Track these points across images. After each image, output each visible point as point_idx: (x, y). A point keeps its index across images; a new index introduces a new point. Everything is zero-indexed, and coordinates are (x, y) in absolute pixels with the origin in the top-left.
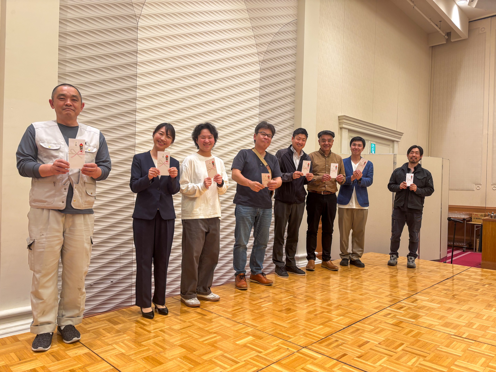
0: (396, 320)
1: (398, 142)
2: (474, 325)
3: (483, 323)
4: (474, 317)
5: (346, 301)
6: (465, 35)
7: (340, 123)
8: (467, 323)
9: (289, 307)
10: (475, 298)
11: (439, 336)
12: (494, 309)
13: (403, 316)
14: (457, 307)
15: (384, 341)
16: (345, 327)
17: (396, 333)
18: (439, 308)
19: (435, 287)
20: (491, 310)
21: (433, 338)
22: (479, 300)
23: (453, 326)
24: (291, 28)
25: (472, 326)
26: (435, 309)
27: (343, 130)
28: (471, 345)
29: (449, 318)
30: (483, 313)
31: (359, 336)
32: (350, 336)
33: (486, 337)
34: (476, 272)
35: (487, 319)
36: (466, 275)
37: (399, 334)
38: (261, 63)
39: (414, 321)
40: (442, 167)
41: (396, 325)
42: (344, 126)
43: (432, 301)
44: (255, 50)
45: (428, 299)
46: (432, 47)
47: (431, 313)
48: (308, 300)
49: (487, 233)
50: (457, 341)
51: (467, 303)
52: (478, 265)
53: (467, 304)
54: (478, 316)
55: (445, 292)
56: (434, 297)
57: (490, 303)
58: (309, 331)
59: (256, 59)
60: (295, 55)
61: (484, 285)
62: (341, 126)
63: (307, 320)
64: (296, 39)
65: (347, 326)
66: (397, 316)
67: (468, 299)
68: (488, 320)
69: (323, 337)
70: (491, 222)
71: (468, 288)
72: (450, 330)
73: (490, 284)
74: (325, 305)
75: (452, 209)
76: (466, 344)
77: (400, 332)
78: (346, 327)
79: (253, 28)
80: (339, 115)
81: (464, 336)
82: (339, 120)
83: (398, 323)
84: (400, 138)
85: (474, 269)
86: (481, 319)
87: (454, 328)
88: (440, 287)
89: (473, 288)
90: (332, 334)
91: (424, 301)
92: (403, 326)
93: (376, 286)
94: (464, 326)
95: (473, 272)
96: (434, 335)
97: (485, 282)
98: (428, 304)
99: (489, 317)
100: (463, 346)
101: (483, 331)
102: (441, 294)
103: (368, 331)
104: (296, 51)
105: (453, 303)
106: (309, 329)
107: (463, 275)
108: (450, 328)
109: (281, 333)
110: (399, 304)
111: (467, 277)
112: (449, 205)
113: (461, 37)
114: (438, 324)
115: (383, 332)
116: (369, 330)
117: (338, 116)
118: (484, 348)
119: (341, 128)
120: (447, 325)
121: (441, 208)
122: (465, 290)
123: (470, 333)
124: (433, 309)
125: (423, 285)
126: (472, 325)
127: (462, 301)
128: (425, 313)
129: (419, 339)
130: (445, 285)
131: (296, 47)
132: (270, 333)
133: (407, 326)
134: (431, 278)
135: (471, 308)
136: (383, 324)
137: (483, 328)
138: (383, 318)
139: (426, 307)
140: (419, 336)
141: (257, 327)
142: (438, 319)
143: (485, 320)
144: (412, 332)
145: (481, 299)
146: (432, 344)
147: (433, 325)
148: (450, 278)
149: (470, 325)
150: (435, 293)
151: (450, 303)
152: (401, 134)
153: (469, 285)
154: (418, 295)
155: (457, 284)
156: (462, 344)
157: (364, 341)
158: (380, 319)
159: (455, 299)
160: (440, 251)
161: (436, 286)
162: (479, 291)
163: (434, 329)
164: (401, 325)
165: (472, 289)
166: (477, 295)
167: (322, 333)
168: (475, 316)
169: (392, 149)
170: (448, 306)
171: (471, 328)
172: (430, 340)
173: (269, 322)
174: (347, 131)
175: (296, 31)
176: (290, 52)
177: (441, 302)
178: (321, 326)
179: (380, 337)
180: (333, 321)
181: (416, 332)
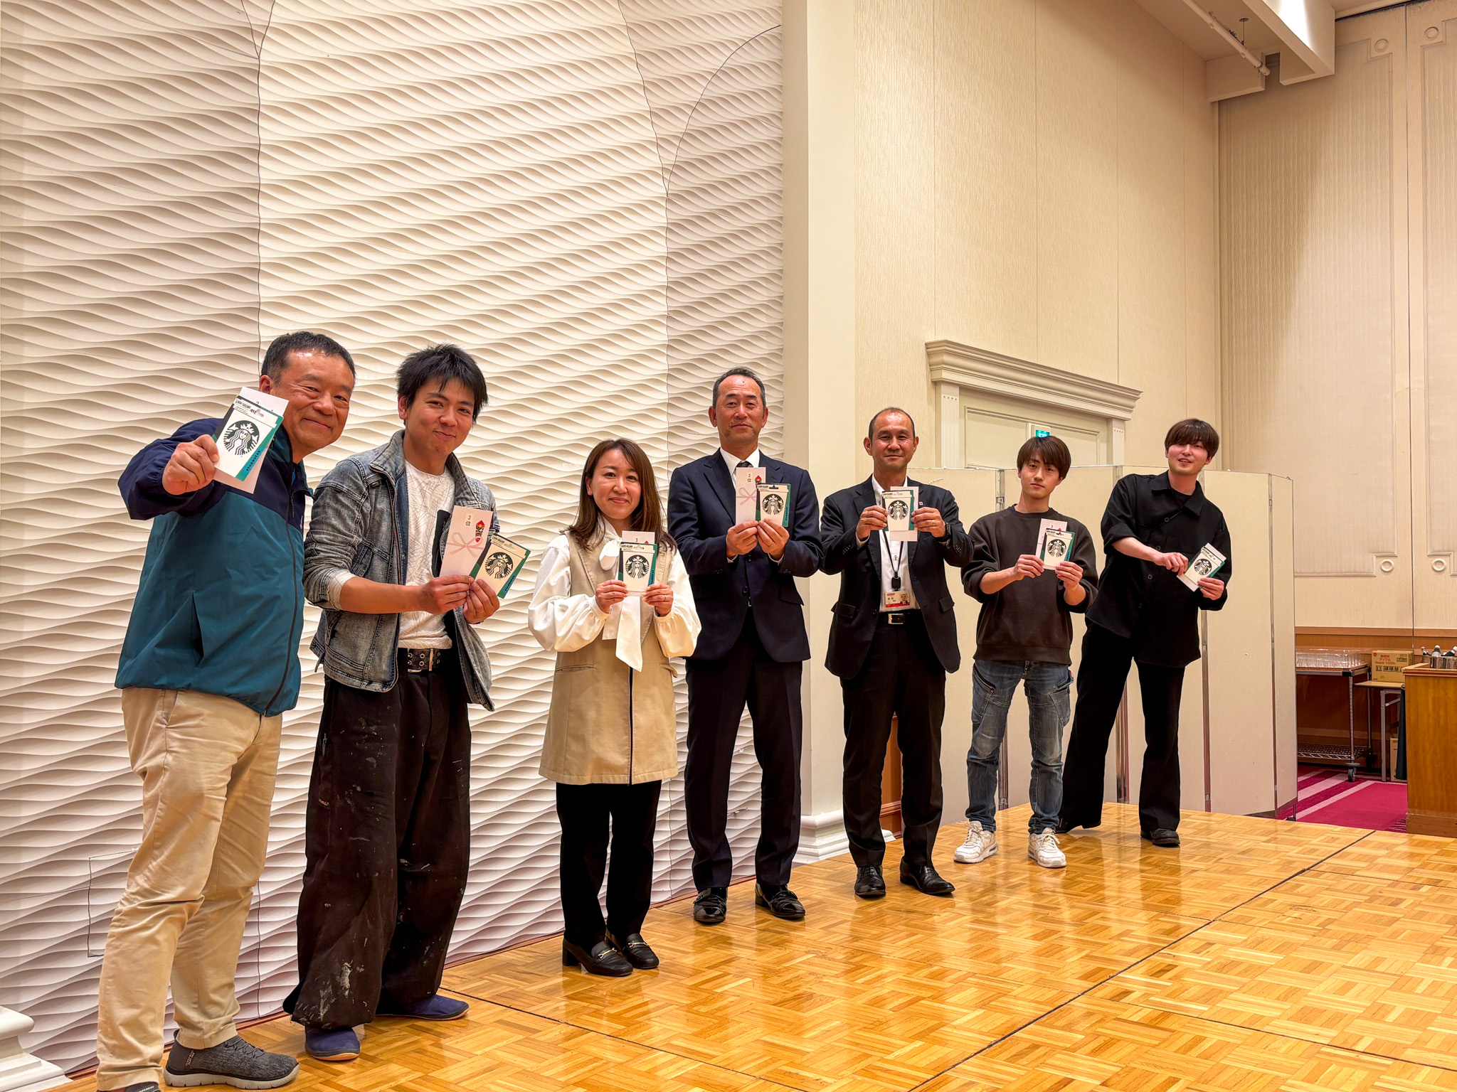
0: (1151, 1010)
1: (1122, 420)
2: (1388, 1013)
3: (1414, 1004)
4: (1388, 989)
5: (988, 961)
6: (1323, 62)
7: (932, 367)
8: (1367, 1008)
9: (809, 990)
10: (1390, 929)
11: (1283, 1050)
12: (1449, 960)
13: (1170, 996)
14: (1336, 960)
15: (1117, 1074)
16: (993, 1040)
17: (1153, 1050)
18: (1279, 965)
19: (1264, 900)
20: (1439, 964)
21: (1266, 1056)
22: (1403, 935)
23: (1324, 1018)
24: (762, 55)
25: (1384, 1016)
26: (1268, 968)
27: (944, 388)
28: (1383, 1073)
29: (1310, 994)
30: (1417, 973)
31: (1038, 1066)
32: (1010, 1066)
33: (1428, 1046)
34: (1389, 847)
35: (1429, 993)
36: (1361, 858)
37: (1162, 1051)
38: (667, 176)
39: (1206, 1009)
40: (1271, 505)
41: (1152, 1024)
42: (946, 375)
43: (1257, 944)
44: (645, 132)
45: (1246, 940)
46: (1220, 102)
47: (1253, 984)
48: (866, 964)
49: (1420, 714)
50: (1338, 1063)
51: (1365, 945)
52: (1396, 824)
53: (1365, 948)
54: (1402, 983)
55: (1297, 914)
56: (1263, 932)
57: (1438, 943)
58: (882, 1060)
59: (651, 160)
60: (779, 142)
61: (1417, 887)
62: (936, 376)
63: (872, 1026)
64: (779, 90)
65: (1000, 1037)
66: (1151, 998)
67: (1369, 933)
68: (1430, 995)
69: (929, 1077)
70: (1431, 681)
71: (1368, 898)
72: (1316, 1031)
73: (1435, 883)
74: (922, 975)
75: (1307, 639)
76: (1367, 1069)
77: (1165, 1044)
78: (997, 1042)
79: (640, 58)
80: (927, 341)
81: (1360, 1047)
82: (929, 355)
83: (1156, 1019)
84: (1129, 409)
85: (1385, 835)
86: (1411, 991)
87: (1328, 1024)
88: (1281, 898)
89: (1382, 899)
90: (954, 1066)
91: (1233, 945)
92: (1173, 1027)
93: (1079, 908)
94: (1359, 1017)
95: (1380, 846)
96: (1269, 1047)
97: (1421, 878)
98: (1246, 955)
99: (1435, 985)
100: (1360, 1075)
101: (1415, 1027)
102: (1284, 922)
103: (1066, 1049)
104: (780, 132)
105: (1325, 949)
106: (881, 1055)
107: (1351, 857)
108: (1317, 1025)
109: (794, 1071)
110: (1157, 961)
111: (1364, 865)
112: (1296, 628)
113: (1312, 72)
114: (1279, 1014)
115: (1114, 1049)
116: (1068, 1046)
117: (927, 345)
118: (1421, 1080)
119: (936, 383)
120: (1306, 1015)
121: (1273, 641)
122: (1357, 904)
123: (1378, 1037)
124: (1261, 969)
125: (1227, 895)
126: (1382, 1012)
127: (1349, 941)
128: (1237, 982)
129: (1223, 1062)
130: (1295, 891)
131: (780, 116)
132: (757, 1074)
133: (1184, 1026)
134: (1248, 873)
135: (1379, 960)
136: (1109, 1025)
137: (1416, 1019)
138: (1110, 1007)
139: (1240, 963)
140: (1224, 1054)
141: (714, 1057)
142: (1278, 999)
143: (1422, 994)
144: (1202, 1044)
145: (1408, 931)
146: (1265, 1077)
147: (1263, 1017)
148: (1308, 869)
149: (1377, 1012)
150: (1264, 920)
151: (1311, 946)
152: (1133, 394)
153: (1369, 889)
154: (1212, 928)
155: (1332, 887)
156: (1353, 1070)
157: (1058, 1080)
158: (1099, 1008)
159: (1329, 934)
160: (1275, 783)
161: (1267, 896)
162: (1402, 906)
163: (1267, 1029)
164: (1165, 1024)
165: (1378, 901)
166: (1395, 920)
167: (924, 1063)
168: (1392, 983)
169: (1104, 446)
170: (1308, 956)
171: (1380, 1021)
172: (1256, 1065)
173: (750, 1040)
174: (957, 390)
175: (779, 65)
176: (763, 134)
177: (1285, 947)
178: (919, 1044)
179: (1104, 1063)
180: (954, 1023)
181: (1214, 1041)
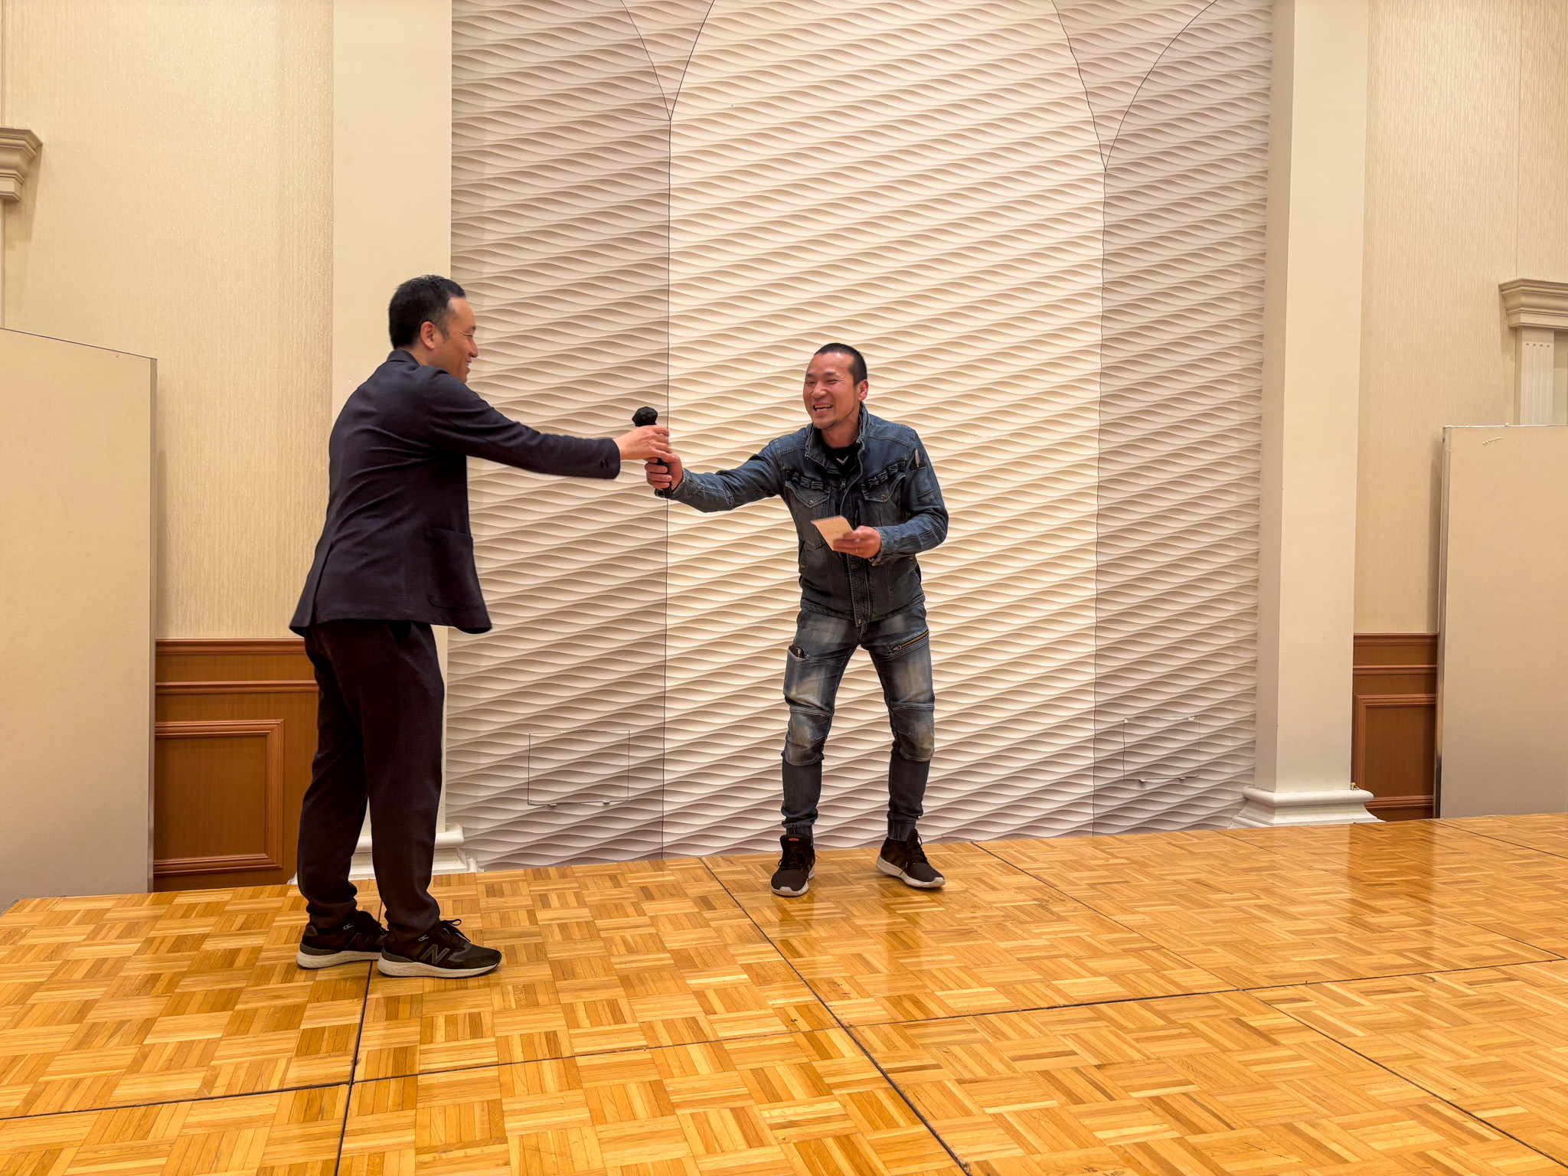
7: (1508, 311)
11: (1380, 1093)
17: (1218, 1053)
27: (1525, 334)
32: (1037, 1028)
38: (1106, 152)
44: (1079, 113)
58: (930, 993)
59: (1089, 139)
60: (1264, 94)
62: (1514, 322)
64: (1267, 38)
72: (1461, 1086)
77: (1241, 1052)
79: (1073, 42)
80: (1502, 282)
82: (1504, 298)
87: (1495, 1083)
92: (1284, 1041)
100: (1425, 1139)
104: (1268, 82)
106: (938, 990)
109: (841, 982)
117: (1500, 286)
119: (1516, 330)
131: (1266, 66)
136: (1217, 1022)
157: (1058, 1050)
158: (1235, 1006)
174: (1551, 336)
175: (1269, 11)
176: (1242, 88)
